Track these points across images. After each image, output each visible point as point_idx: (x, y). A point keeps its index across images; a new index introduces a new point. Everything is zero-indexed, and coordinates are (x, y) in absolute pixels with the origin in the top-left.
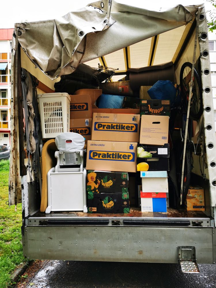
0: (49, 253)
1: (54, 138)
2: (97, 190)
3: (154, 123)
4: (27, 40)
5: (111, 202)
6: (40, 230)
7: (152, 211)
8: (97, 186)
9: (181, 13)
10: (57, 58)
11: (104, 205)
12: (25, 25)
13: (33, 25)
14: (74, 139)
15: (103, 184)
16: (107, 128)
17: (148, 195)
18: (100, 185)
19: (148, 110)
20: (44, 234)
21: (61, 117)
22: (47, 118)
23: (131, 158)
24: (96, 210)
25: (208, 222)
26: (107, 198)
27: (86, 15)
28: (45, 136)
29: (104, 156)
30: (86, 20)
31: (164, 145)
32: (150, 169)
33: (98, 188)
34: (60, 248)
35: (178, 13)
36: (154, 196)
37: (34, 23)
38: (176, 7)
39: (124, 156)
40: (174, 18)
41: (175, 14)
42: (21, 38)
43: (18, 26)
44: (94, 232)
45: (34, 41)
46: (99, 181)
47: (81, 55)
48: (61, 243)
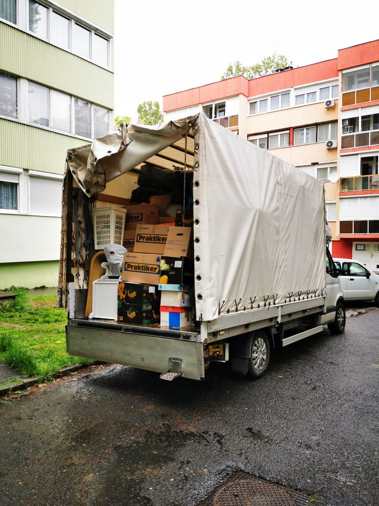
0: (82, 351)
1: (103, 250)
2: (124, 301)
3: (178, 235)
4: (77, 164)
5: (134, 313)
6: (76, 330)
7: (168, 325)
8: (124, 296)
9: (174, 128)
10: (89, 179)
11: (128, 315)
12: (74, 150)
13: (79, 150)
14: (116, 251)
15: (129, 295)
16: (146, 240)
17: (166, 308)
18: (127, 296)
19: (181, 221)
20: (79, 334)
21: (109, 229)
22: (99, 230)
23: (157, 271)
24: (122, 319)
25: (195, 337)
26: (131, 308)
27: (107, 139)
28: (96, 247)
29: (136, 268)
30: (107, 144)
31: (180, 257)
32: (169, 282)
33: (125, 299)
34: (89, 347)
35: (171, 129)
36: (170, 310)
37: (79, 148)
38: (169, 124)
39: (152, 268)
40: (169, 133)
41: (169, 131)
42: (71, 162)
43: (69, 152)
44: (111, 336)
45: (81, 163)
46: (126, 292)
47: (103, 175)
48: (89, 343)
